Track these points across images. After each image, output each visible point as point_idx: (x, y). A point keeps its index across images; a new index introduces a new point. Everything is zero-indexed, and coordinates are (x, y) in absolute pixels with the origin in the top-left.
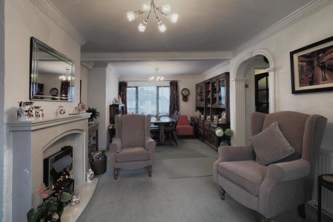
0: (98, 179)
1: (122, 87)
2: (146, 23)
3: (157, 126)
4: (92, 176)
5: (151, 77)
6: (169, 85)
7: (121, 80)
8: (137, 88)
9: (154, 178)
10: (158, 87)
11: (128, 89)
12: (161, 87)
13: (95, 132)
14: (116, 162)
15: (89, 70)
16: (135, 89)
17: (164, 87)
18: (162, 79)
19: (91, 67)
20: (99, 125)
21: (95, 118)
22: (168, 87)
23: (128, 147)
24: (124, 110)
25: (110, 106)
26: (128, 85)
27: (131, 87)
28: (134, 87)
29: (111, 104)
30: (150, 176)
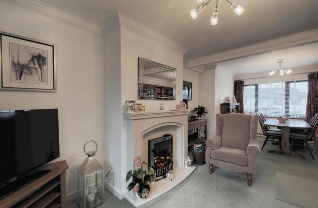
0: (195, 167)
1: (239, 86)
2: (217, 14)
3: (280, 130)
4: (190, 164)
5: (271, 71)
6: (307, 79)
7: (237, 79)
8: (257, 86)
9: (253, 190)
10: (288, 83)
11: (245, 88)
12: (293, 82)
13: (204, 127)
14: (211, 158)
15: (200, 73)
16: (254, 87)
17: (297, 82)
18: (289, 72)
19: (201, 71)
20: (208, 121)
21: (204, 114)
22: (306, 81)
23: (228, 146)
24: (240, 109)
25: (221, 104)
26: (245, 84)
27: (250, 85)
28: (252, 85)
29: (223, 102)
30: (250, 185)
